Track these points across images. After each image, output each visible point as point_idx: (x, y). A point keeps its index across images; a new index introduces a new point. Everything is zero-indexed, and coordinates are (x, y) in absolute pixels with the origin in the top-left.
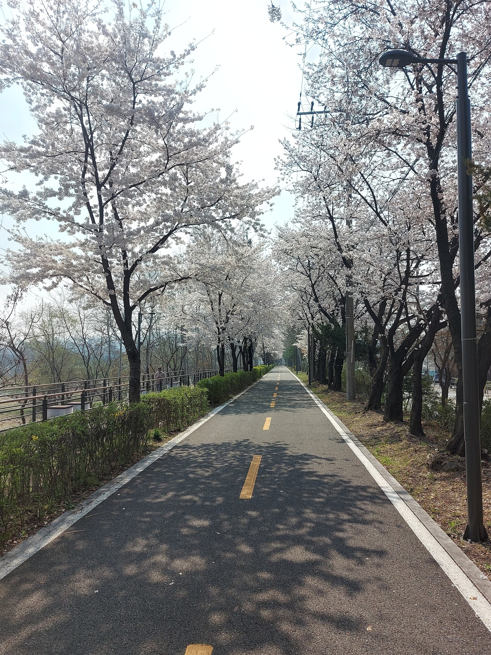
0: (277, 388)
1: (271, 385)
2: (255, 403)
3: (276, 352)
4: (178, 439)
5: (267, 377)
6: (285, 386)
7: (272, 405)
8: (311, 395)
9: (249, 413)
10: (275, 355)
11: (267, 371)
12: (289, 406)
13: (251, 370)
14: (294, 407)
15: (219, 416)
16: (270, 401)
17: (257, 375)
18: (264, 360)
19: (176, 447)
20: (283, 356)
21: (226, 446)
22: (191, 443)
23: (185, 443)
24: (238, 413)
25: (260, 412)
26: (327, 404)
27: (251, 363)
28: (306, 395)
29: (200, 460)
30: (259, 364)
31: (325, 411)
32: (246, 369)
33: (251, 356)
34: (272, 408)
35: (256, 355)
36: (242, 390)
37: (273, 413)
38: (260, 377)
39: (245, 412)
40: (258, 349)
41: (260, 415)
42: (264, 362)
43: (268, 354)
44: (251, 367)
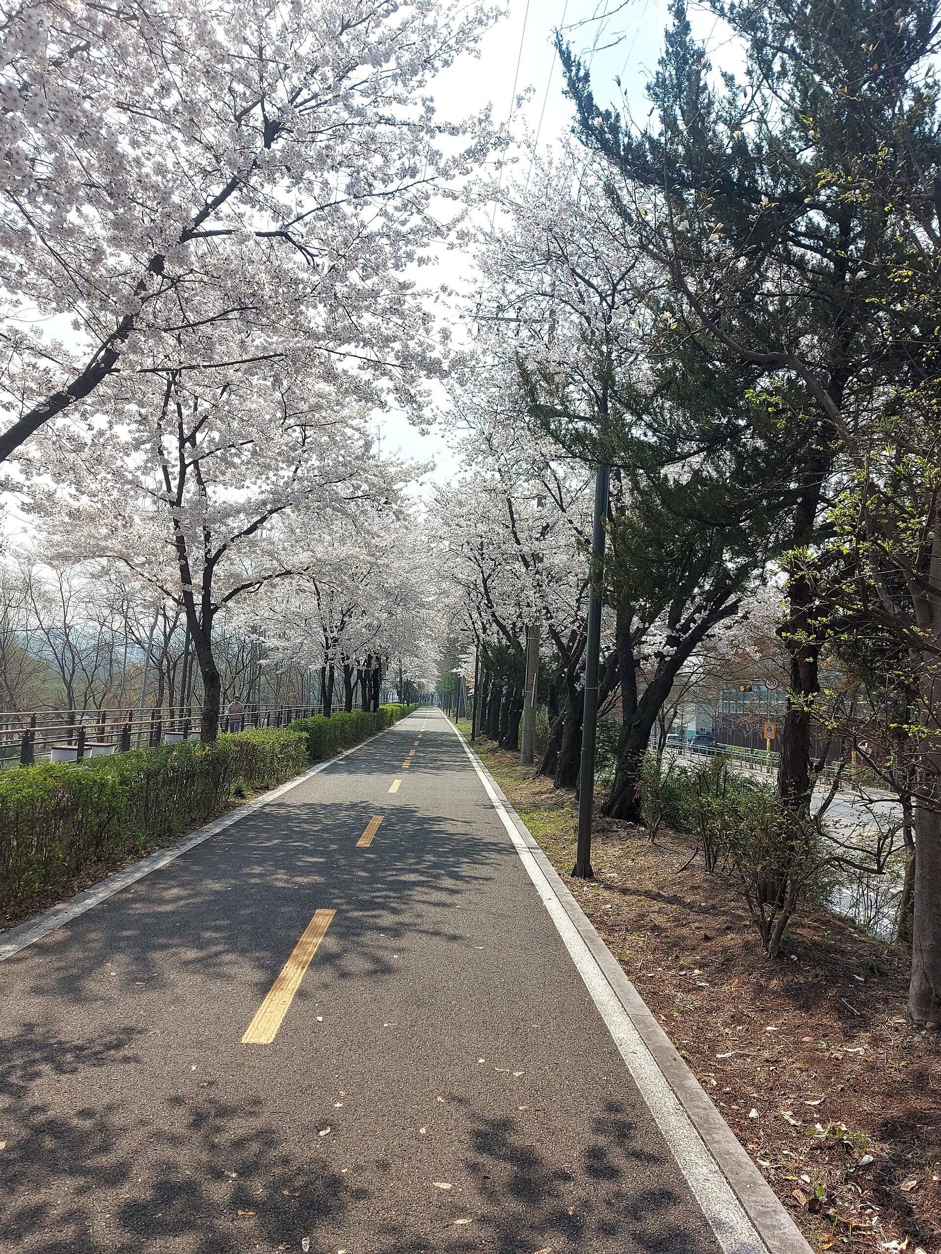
0: (416, 743)
1: (408, 738)
2: (380, 762)
3: (423, 680)
4: (270, 797)
5: (403, 725)
6: (430, 740)
7: (406, 765)
8: (470, 755)
9: (369, 773)
10: (421, 686)
11: (404, 714)
12: (431, 768)
13: (375, 711)
14: (438, 769)
15: (323, 775)
16: (403, 760)
17: (384, 721)
18: (399, 694)
19: (267, 805)
20: (437, 688)
21: (338, 807)
22: (288, 801)
23: (280, 801)
24: (351, 772)
25: (386, 772)
26: (490, 768)
27: (376, 698)
28: (462, 755)
29: (305, 817)
30: (391, 701)
31: (481, 775)
32: (366, 707)
33: (377, 686)
34: (405, 769)
35: (385, 685)
36: (359, 743)
37: (405, 775)
38: (391, 724)
39: (364, 772)
40: (389, 675)
41: (386, 776)
42: (400, 698)
43: (409, 684)
44: (376, 705)
